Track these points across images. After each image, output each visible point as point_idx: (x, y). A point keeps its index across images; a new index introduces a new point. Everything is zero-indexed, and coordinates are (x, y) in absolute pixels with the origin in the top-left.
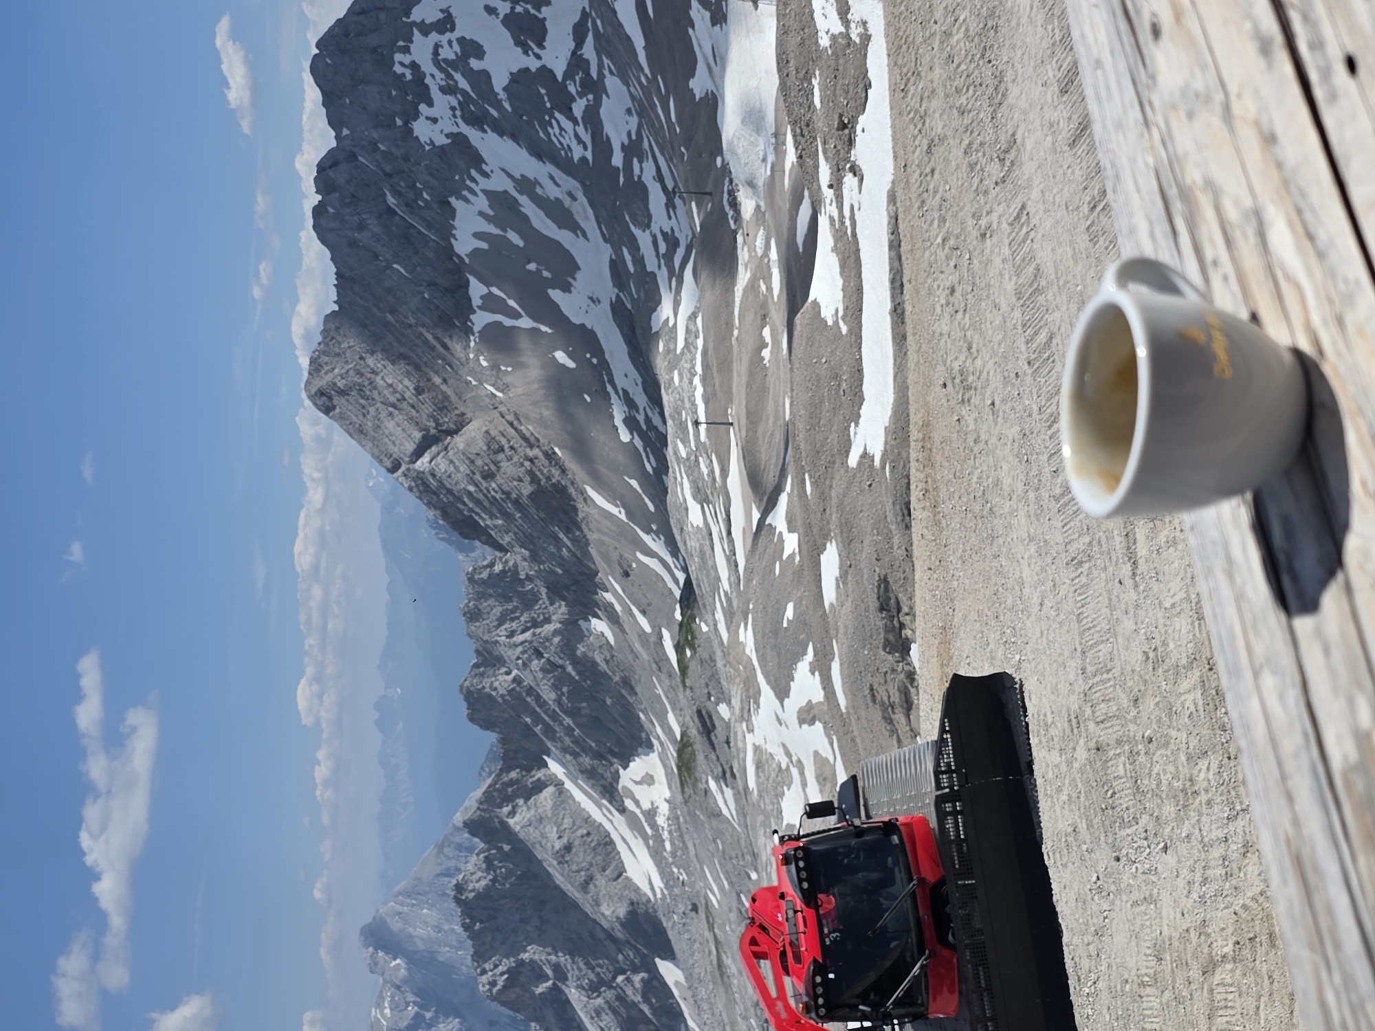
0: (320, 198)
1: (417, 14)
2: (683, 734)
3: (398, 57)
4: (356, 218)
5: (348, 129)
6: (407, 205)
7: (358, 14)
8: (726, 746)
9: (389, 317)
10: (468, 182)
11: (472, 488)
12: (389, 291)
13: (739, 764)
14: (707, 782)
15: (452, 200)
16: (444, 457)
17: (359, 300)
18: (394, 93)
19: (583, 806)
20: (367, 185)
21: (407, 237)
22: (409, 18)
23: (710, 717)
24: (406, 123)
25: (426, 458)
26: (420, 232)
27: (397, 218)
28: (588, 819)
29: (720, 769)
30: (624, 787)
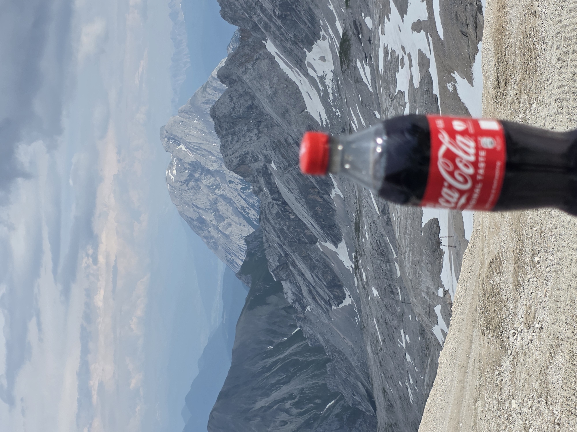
2: (344, 34)
8: (369, 43)
13: (375, 53)
14: (356, 63)
19: (284, 71)
23: (361, 25)
28: (287, 79)
29: (364, 55)
30: (308, 63)
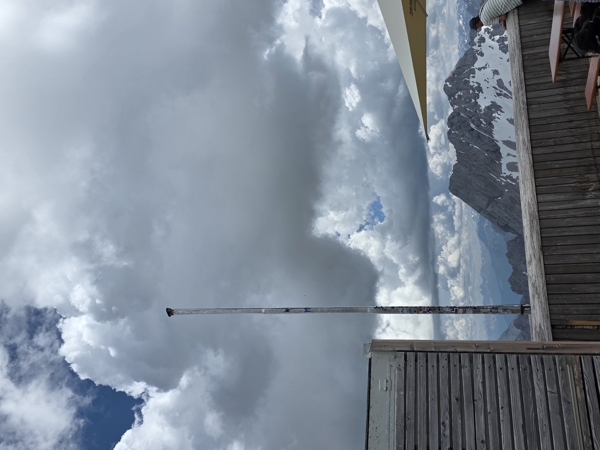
0: (449, 129)
1: (477, 65)
3: (471, 80)
4: (461, 133)
5: (457, 105)
6: (478, 126)
7: (458, 68)
9: (474, 163)
10: (497, 116)
11: (507, 215)
12: (474, 155)
15: (493, 122)
16: (496, 206)
17: (464, 159)
18: (471, 91)
20: (464, 122)
21: (479, 136)
22: (474, 66)
24: (475, 100)
25: (490, 207)
26: (482, 135)
27: (475, 131)
